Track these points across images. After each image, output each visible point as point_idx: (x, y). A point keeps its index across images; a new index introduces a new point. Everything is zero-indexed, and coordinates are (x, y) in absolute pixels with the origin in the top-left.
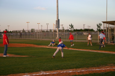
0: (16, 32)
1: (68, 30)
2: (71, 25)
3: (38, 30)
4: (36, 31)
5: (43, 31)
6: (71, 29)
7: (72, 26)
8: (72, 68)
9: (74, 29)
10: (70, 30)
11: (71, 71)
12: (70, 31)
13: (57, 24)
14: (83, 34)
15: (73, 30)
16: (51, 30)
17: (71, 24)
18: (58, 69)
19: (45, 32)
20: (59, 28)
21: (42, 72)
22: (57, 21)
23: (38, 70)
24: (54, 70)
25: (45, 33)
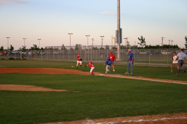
0: (51, 49)
1: (136, 47)
2: (140, 38)
3: (85, 46)
4: (82, 48)
5: (95, 49)
6: (141, 45)
7: (143, 40)
8: (143, 115)
9: (147, 45)
10: (139, 46)
11: (141, 120)
12: (139, 48)
13: (118, 37)
14: (160, 53)
15: (144, 46)
16: (107, 47)
17: (142, 37)
18: (118, 116)
19: (98, 49)
20: (121, 42)
21: (88, 121)
22: (117, 31)
23: (82, 116)
24: (110, 117)
25: (98, 52)
